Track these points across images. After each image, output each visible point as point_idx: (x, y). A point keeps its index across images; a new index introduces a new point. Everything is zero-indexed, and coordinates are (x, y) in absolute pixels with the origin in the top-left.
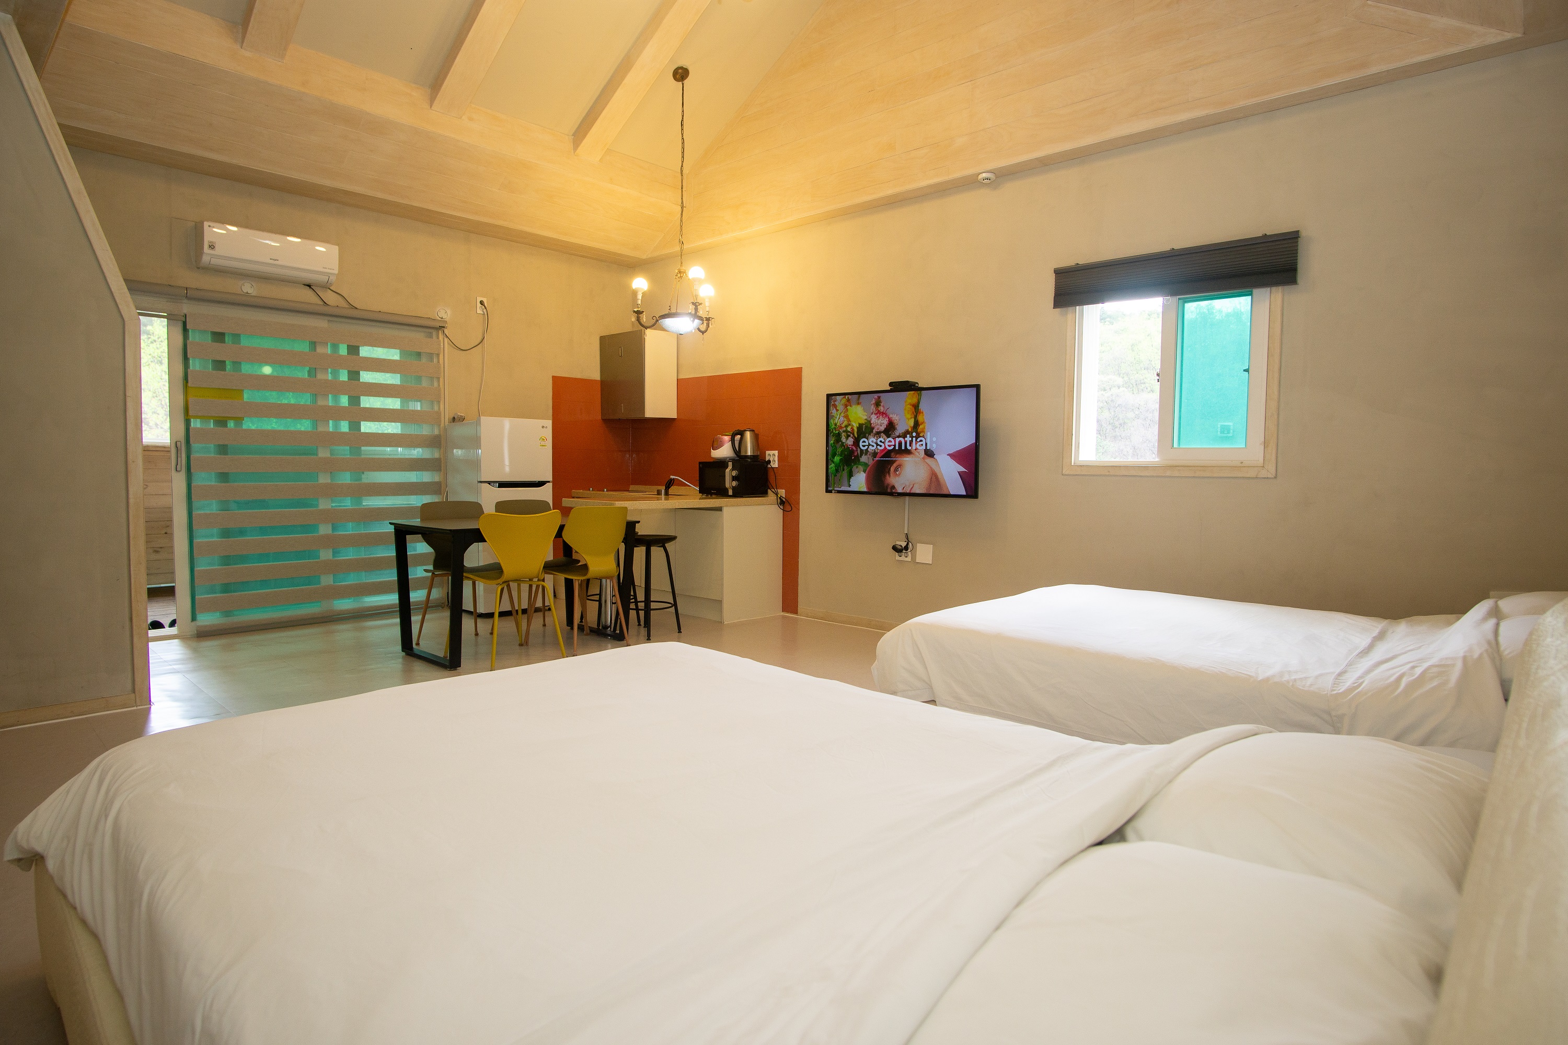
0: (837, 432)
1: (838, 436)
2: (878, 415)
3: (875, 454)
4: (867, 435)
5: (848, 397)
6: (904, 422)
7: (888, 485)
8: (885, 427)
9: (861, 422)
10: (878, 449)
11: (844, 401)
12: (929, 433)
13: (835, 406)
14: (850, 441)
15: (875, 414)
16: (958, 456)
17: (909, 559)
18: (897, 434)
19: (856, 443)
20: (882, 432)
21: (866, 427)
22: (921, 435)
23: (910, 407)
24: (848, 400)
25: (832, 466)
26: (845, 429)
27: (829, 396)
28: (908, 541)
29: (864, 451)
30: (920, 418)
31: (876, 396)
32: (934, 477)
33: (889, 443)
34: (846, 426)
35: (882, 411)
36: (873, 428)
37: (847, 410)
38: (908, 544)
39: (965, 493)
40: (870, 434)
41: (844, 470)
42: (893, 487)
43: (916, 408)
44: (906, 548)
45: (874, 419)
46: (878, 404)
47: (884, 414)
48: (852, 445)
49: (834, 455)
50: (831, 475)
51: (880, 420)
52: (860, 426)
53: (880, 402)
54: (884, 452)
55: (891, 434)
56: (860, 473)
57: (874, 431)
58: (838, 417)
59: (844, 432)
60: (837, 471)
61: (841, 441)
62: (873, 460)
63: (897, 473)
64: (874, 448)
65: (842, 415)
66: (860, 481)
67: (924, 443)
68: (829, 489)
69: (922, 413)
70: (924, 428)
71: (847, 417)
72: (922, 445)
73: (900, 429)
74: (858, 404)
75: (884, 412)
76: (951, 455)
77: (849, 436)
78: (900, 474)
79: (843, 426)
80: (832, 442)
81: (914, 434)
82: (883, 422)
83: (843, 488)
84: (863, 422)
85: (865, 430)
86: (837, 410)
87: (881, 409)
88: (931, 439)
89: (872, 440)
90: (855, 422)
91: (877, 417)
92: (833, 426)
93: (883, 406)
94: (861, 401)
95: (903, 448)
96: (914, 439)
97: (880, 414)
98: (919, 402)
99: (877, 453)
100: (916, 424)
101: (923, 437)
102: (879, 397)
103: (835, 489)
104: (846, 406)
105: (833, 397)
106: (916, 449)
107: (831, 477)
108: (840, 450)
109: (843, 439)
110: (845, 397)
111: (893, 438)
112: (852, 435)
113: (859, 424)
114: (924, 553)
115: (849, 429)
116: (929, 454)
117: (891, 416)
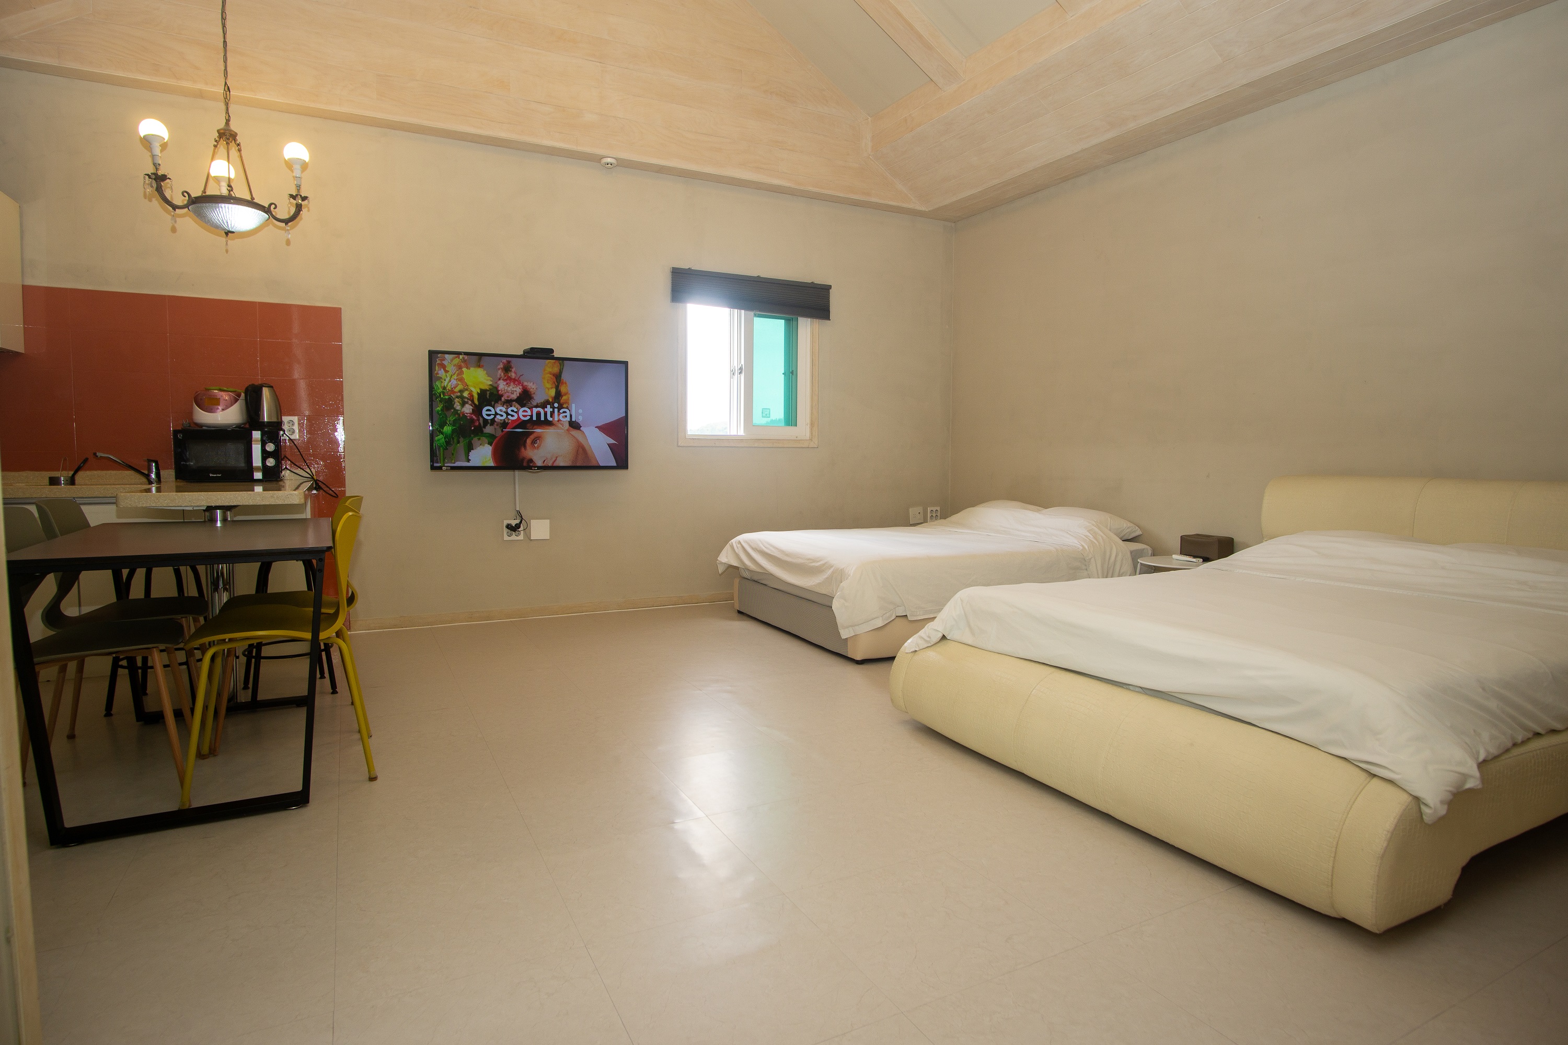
0: (447, 397)
1: (449, 404)
2: (508, 381)
3: (504, 424)
4: (493, 403)
5: (463, 358)
6: (543, 390)
7: (523, 459)
8: (518, 395)
9: (483, 387)
10: (509, 419)
11: (456, 361)
12: (573, 406)
13: (443, 367)
14: (468, 409)
15: (503, 380)
16: (606, 429)
17: (521, 537)
18: (535, 404)
19: (477, 410)
20: (514, 401)
21: (491, 394)
22: (565, 406)
23: (551, 376)
24: (464, 361)
25: (440, 439)
26: (459, 394)
27: (433, 355)
28: (522, 518)
29: (489, 421)
30: (563, 389)
31: (504, 360)
32: (581, 450)
33: (524, 413)
34: (461, 391)
35: (513, 377)
36: (502, 396)
37: (462, 373)
38: (521, 522)
39: (615, 464)
40: (497, 402)
41: (458, 442)
42: (531, 461)
43: (558, 379)
44: (518, 526)
45: (502, 385)
46: (507, 369)
47: (516, 381)
48: (471, 414)
49: (442, 425)
50: (439, 449)
51: (511, 387)
52: (482, 394)
53: (511, 367)
54: (517, 423)
55: (526, 404)
56: (484, 445)
57: (503, 399)
58: (447, 380)
59: (457, 397)
60: (448, 443)
61: (455, 409)
62: (502, 431)
63: (536, 445)
64: (503, 418)
65: (455, 377)
66: (483, 454)
67: (568, 414)
68: (436, 465)
69: (566, 383)
70: (568, 399)
71: (461, 380)
72: (566, 416)
73: (538, 398)
74: (479, 366)
75: (517, 378)
76: (599, 428)
77: (467, 403)
78: (538, 447)
79: (457, 390)
80: (439, 409)
81: (556, 405)
82: (515, 389)
83: (458, 464)
84: (487, 388)
85: (489, 397)
86: (447, 372)
87: (513, 375)
88: (576, 411)
89: (500, 409)
90: (475, 387)
91: (507, 384)
92: (441, 390)
93: (515, 373)
94: (482, 363)
95: (543, 418)
96: (556, 410)
97: (509, 380)
98: (561, 372)
99: (508, 424)
100: (558, 395)
101: (567, 408)
102: (509, 362)
103: (446, 465)
104: (460, 368)
105: (439, 355)
106: (558, 421)
107: (439, 450)
108: (452, 418)
109: (457, 406)
110: (459, 358)
111: (529, 408)
112: (470, 402)
113: (481, 390)
114: (540, 529)
115: (466, 394)
116: (575, 425)
117: (525, 384)
